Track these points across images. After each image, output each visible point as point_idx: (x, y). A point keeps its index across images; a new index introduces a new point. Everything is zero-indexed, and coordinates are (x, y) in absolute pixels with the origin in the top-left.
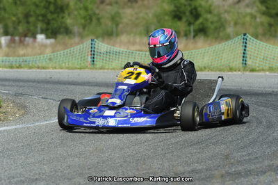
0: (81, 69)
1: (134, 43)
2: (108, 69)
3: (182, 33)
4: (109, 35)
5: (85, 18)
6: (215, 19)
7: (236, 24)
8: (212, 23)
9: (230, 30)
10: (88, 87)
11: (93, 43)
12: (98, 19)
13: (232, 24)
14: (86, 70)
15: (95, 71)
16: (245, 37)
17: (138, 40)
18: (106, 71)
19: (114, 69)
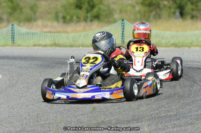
0: (3, 46)
1: (46, 26)
2: (24, 46)
3: (82, 19)
4: (29, 20)
5: (11, 8)
6: (106, 8)
7: (121, 12)
8: (104, 11)
9: (116, 16)
10: (6, 60)
11: (13, 27)
12: (21, 9)
13: (118, 11)
14: (8, 47)
15: (14, 48)
16: (123, 22)
17: (49, 24)
18: (22, 47)
19: (28, 46)
